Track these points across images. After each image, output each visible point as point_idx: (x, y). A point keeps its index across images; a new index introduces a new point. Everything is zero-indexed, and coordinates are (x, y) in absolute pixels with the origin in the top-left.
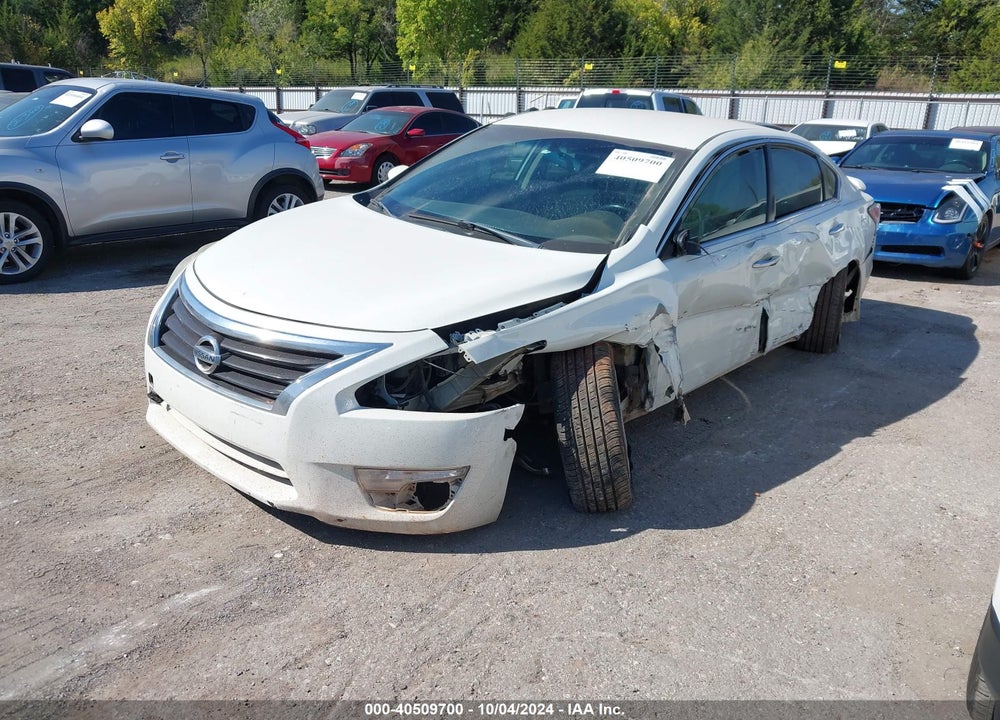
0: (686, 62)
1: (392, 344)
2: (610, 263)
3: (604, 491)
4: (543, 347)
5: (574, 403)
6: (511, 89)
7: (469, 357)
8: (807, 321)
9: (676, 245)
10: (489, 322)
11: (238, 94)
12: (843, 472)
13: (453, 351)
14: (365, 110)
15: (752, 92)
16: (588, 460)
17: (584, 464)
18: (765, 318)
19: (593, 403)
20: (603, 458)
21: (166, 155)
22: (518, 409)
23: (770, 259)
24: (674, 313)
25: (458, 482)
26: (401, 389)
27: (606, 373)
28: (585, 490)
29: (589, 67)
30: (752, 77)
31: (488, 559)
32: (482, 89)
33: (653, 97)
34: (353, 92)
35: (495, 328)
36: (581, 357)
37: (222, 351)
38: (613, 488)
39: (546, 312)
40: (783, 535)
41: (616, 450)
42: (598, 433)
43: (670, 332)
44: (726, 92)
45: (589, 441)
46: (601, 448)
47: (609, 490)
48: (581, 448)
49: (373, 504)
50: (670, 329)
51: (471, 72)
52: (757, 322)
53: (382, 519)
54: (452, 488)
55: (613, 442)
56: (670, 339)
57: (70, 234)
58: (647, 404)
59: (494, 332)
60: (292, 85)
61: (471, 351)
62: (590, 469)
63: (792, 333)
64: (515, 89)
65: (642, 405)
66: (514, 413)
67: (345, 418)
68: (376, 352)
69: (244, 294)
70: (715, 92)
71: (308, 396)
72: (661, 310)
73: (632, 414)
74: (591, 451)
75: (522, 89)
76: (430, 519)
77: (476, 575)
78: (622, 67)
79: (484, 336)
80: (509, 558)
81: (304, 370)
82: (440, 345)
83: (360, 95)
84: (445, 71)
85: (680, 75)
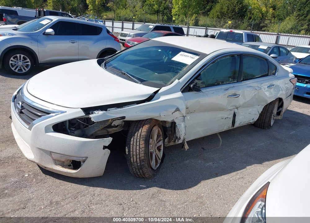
0: (266, 22)
1: (66, 112)
2: (160, 92)
3: (139, 171)
4: (124, 119)
5: (132, 139)
6: (204, 28)
7: (93, 120)
8: (256, 117)
9: (190, 87)
10: (104, 108)
11: (95, 23)
12: (241, 176)
13: (87, 116)
14: (152, 31)
15: (287, 34)
16: (133, 160)
17: (132, 161)
18: (235, 115)
19: (138, 140)
20: (138, 160)
21: (71, 41)
22: (110, 139)
23: (236, 95)
24: (184, 111)
25: (84, 161)
26: (74, 127)
27: (145, 130)
28: (133, 170)
29: (230, 22)
30: (287, 29)
31: (91, 189)
32: (197, 27)
33: (244, 34)
34: (150, 25)
35: (106, 110)
36: (140, 123)
37: (22, 107)
38: (142, 171)
39: (128, 107)
40: (202, 197)
41: (143, 158)
42: (138, 151)
43: (183, 118)
44: (275, 33)
45: (134, 153)
46: (138, 156)
47: (141, 171)
48: (132, 155)
49: (56, 164)
50: (182, 117)
51: (194, 21)
52: (231, 116)
53: (58, 169)
54: (82, 163)
55: (142, 155)
56: (183, 120)
57: (39, 62)
58: (177, 141)
59: (105, 112)
60: (138, 22)
61: (94, 117)
62: (134, 163)
63: (249, 121)
64: (205, 28)
65: (175, 141)
66: (108, 141)
67: (47, 135)
68: (61, 114)
69: (34, 89)
70: (274, 33)
71: (36, 126)
72: (178, 110)
73: (170, 143)
74: (135, 157)
75: (207, 28)
76: (73, 172)
77: (83, 194)
78: (243, 23)
79: (100, 113)
80: (98, 190)
81: (40, 116)
82: (82, 114)
83: (152, 26)
84: (186, 20)
85: (264, 27)
